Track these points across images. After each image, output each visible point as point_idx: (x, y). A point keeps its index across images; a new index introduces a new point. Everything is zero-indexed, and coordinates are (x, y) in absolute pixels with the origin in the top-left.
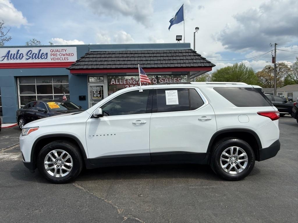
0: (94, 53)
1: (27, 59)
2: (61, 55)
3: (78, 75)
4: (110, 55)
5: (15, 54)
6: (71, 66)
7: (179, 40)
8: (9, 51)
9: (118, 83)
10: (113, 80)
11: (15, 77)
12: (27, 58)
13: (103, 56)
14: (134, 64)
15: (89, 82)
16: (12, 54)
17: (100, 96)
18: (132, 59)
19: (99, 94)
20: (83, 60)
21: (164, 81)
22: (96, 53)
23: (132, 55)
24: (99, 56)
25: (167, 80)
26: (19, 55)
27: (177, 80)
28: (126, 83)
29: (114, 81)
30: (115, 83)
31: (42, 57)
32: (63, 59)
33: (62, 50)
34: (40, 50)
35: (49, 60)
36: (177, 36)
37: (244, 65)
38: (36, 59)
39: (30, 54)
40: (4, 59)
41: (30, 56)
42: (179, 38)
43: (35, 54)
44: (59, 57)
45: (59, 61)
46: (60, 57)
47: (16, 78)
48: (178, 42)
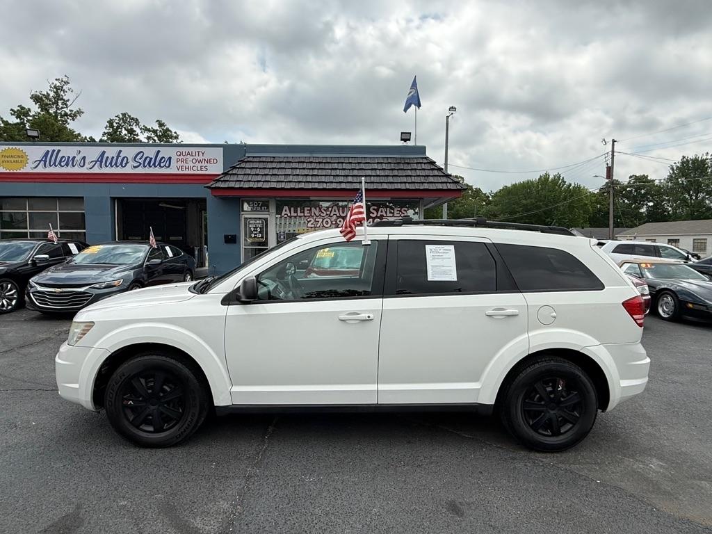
0: (255, 160)
1: (135, 167)
2: (194, 161)
3: (224, 199)
4: (283, 165)
5: (113, 158)
6: (213, 182)
7: (405, 140)
8: (104, 152)
9: (296, 215)
10: (286, 208)
11: (111, 197)
12: (135, 165)
13: (270, 165)
14: (323, 182)
15: (243, 211)
16: (108, 158)
17: (262, 237)
18: (320, 172)
19: (260, 232)
20: (234, 171)
21: (377, 213)
22: (258, 160)
23: (322, 166)
24: (261, 165)
25: (382, 212)
26: (120, 159)
27: (400, 211)
28: (309, 215)
29: (288, 210)
30: (289, 215)
31: (162, 165)
32: (199, 169)
33: (197, 153)
34: (159, 152)
35: (173, 170)
36: (402, 133)
37: (563, 178)
38: (150, 167)
39: (140, 159)
40: (95, 165)
41: (140, 161)
42: (406, 137)
43: (148, 159)
44: (191, 164)
45: (192, 172)
46: (195, 165)
47: (113, 199)
48: (405, 144)
